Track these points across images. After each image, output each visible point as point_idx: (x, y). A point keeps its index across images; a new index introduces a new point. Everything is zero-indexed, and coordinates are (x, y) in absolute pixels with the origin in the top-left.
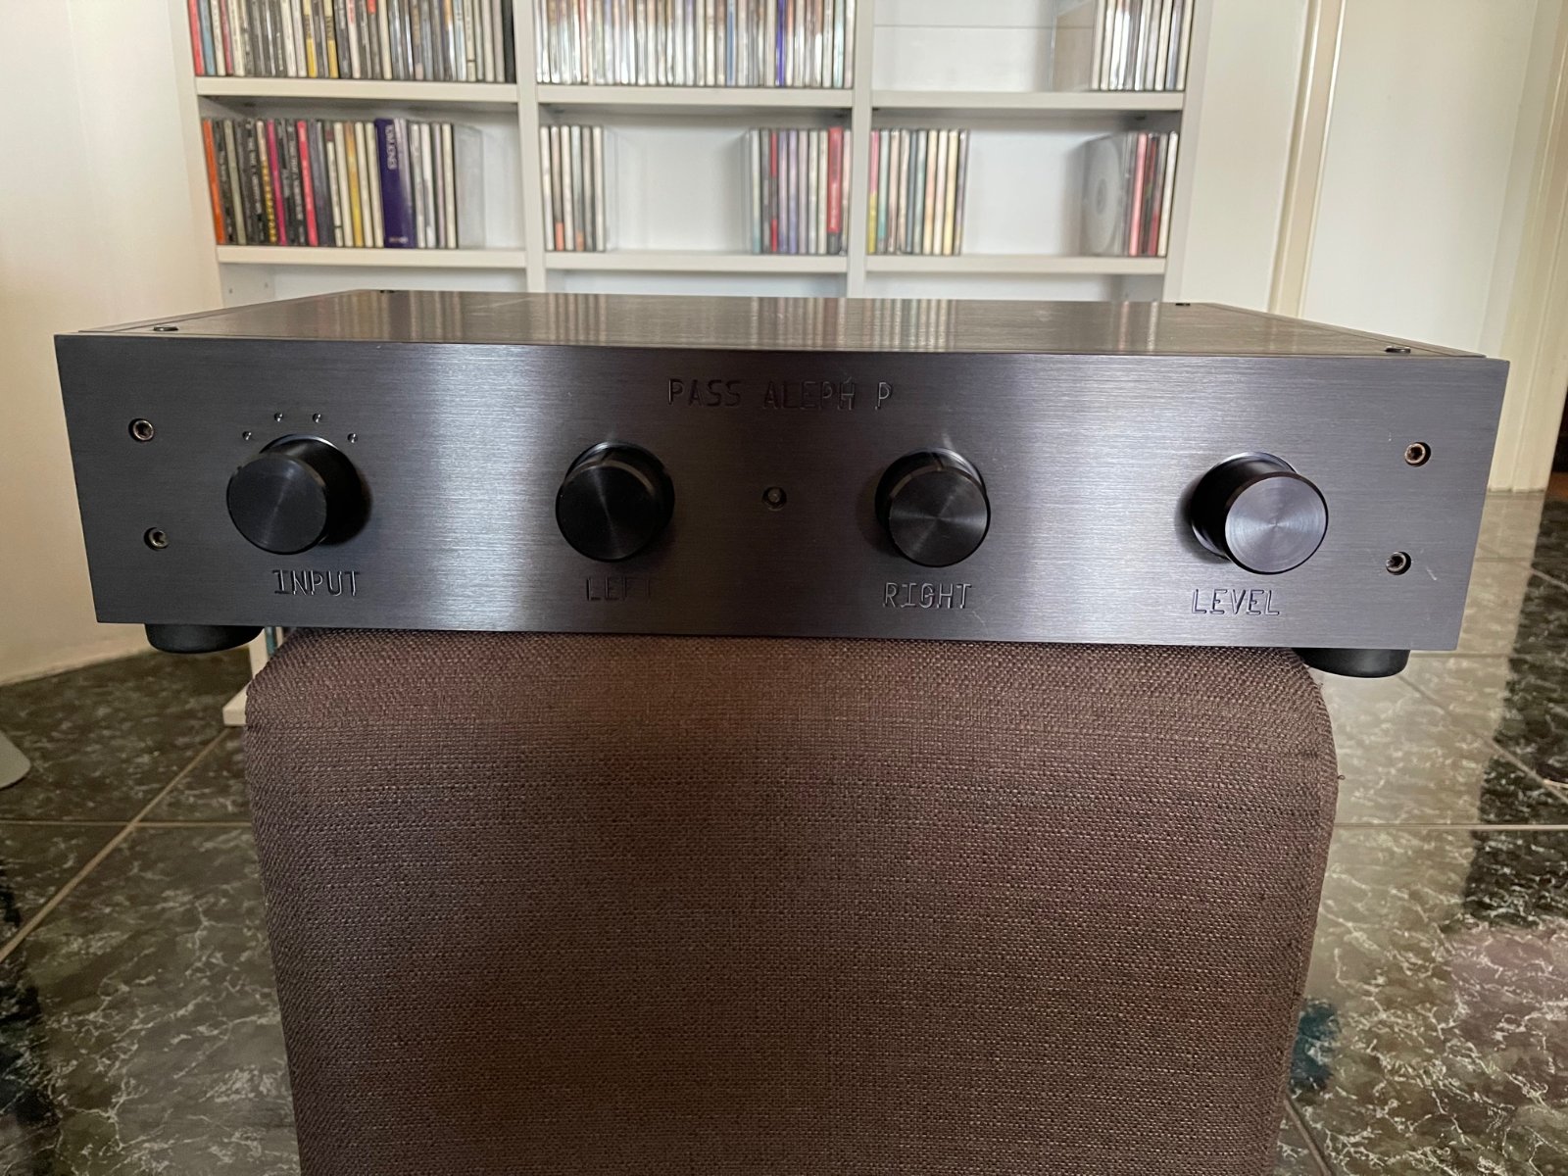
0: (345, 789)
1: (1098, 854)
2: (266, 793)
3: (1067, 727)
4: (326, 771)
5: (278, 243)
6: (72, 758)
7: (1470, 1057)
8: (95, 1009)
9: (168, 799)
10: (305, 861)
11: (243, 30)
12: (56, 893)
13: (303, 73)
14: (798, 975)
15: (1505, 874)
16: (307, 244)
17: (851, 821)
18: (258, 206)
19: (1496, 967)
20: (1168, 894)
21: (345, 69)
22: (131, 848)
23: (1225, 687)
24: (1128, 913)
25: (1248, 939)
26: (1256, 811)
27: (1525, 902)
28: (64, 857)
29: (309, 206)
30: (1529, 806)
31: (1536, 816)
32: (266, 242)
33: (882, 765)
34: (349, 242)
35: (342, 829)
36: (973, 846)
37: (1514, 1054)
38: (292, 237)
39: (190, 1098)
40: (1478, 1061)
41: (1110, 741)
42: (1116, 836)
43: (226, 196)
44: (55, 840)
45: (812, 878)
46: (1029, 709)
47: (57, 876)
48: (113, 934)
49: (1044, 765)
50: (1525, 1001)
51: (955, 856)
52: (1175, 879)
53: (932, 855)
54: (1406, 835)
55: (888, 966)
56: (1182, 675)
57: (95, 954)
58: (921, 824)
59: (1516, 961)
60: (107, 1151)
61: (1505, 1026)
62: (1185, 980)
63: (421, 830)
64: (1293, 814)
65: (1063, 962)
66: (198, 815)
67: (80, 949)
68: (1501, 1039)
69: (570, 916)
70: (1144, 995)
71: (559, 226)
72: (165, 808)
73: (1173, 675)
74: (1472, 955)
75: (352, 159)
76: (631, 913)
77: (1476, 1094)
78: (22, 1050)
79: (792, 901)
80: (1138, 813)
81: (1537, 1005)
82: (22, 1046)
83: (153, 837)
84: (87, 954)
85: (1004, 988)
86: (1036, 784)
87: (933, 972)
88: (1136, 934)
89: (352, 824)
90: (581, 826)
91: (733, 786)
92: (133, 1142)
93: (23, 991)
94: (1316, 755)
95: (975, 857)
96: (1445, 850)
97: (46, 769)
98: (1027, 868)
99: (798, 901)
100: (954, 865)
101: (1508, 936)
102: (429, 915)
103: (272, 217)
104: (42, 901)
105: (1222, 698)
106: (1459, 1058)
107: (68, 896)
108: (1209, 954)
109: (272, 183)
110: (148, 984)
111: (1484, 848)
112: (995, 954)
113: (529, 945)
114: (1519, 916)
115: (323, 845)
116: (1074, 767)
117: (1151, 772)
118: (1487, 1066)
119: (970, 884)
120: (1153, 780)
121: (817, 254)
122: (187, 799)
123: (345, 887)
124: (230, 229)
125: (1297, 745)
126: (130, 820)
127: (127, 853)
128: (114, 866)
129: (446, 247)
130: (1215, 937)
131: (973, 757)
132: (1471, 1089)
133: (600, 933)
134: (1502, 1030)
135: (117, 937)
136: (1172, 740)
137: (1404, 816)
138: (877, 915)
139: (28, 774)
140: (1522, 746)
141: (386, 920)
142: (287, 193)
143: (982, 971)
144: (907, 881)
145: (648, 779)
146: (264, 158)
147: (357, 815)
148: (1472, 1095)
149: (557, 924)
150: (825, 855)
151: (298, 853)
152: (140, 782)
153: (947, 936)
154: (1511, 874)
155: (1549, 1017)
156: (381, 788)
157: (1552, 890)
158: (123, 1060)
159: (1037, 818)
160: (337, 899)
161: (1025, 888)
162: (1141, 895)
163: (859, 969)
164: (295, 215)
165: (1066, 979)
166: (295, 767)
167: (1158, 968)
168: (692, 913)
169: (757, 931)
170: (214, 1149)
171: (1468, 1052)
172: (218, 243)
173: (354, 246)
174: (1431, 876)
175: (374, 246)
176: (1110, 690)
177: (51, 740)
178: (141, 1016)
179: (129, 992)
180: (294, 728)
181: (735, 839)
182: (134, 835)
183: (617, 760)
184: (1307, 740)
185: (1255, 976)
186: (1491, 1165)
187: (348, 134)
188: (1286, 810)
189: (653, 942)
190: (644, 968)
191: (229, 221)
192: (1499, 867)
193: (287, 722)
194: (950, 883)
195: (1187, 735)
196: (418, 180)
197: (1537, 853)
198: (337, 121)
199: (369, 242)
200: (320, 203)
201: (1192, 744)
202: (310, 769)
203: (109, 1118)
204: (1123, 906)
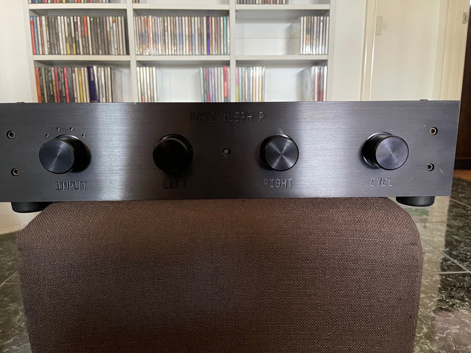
0: (54, 272)
1: (339, 284)
2: (24, 275)
3: (326, 236)
4: (47, 265)
7: (428, 345)
10: (39, 301)
11: (48, 41)
13: (65, 53)
14: (230, 337)
17: (248, 276)
18: (52, 92)
19: (436, 316)
20: (366, 299)
21: (78, 52)
23: (382, 220)
24: (352, 307)
25: (396, 316)
26: (396, 266)
27: (446, 296)
29: (67, 92)
31: (449, 269)
33: (259, 254)
34: (79, 102)
35: (53, 287)
36: (293, 283)
37: (442, 344)
38: (62, 101)
40: (430, 346)
41: (342, 241)
42: (346, 277)
43: (42, 90)
45: (234, 299)
46: (311, 230)
49: (318, 251)
50: (445, 326)
51: (287, 288)
52: (368, 293)
53: (278, 288)
55: (263, 332)
56: (366, 216)
58: (274, 276)
61: (439, 335)
62: (374, 332)
63: (84, 286)
64: (410, 267)
65: (329, 327)
68: (438, 339)
69: (142, 318)
70: (359, 339)
71: (143, 97)
73: (362, 216)
74: (429, 313)
75: (80, 78)
76: (165, 316)
79: (226, 308)
80: (353, 268)
81: (449, 328)
83: (9, 287)
85: (307, 338)
86: (316, 258)
87: (280, 333)
88: (355, 315)
89: (57, 285)
90: (146, 282)
91: (203, 264)
94: (416, 245)
95: (294, 288)
98: (314, 291)
99: (229, 308)
100: (287, 291)
102: (87, 320)
103: (56, 95)
105: (381, 224)
106: (424, 346)
108: (382, 322)
109: (56, 86)
112: (303, 325)
113: (126, 330)
114: (444, 300)
115: (46, 294)
116: (329, 252)
117: (357, 253)
118: (433, 348)
119: (293, 298)
120: (358, 255)
123: (54, 310)
124: (43, 99)
125: (409, 241)
126: (2, 282)
130: (384, 315)
131: (292, 249)
133: (154, 324)
134: (438, 336)
136: (364, 240)
138: (258, 312)
141: (71, 323)
142: (60, 88)
143: (299, 332)
144: (269, 298)
145: (171, 263)
146: (53, 78)
147: (59, 282)
149: (137, 321)
150: (239, 290)
151: (36, 298)
152: (8, 271)
153: (285, 319)
154: (441, 287)
156: (68, 270)
157: (454, 292)
159: (317, 272)
160: (51, 315)
161: (313, 299)
162: (356, 300)
163: (252, 334)
164: (63, 95)
165: (330, 334)
166: (35, 264)
167: (364, 328)
168: (189, 314)
169: (213, 320)
176: (340, 222)
180: (34, 248)
181: (205, 285)
182: (3, 286)
183: (159, 256)
184: (413, 239)
185: (399, 329)
187: (79, 71)
188: (407, 265)
189: (174, 327)
190: (171, 337)
191: (43, 97)
193: (32, 247)
194: (285, 298)
195: (370, 238)
196: (100, 84)
197: (449, 280)
198: (75, 67)
199: (85, 102)
200: (70, 91)
201: (372, 242)
202: (40, 264)
204: (349, 304)
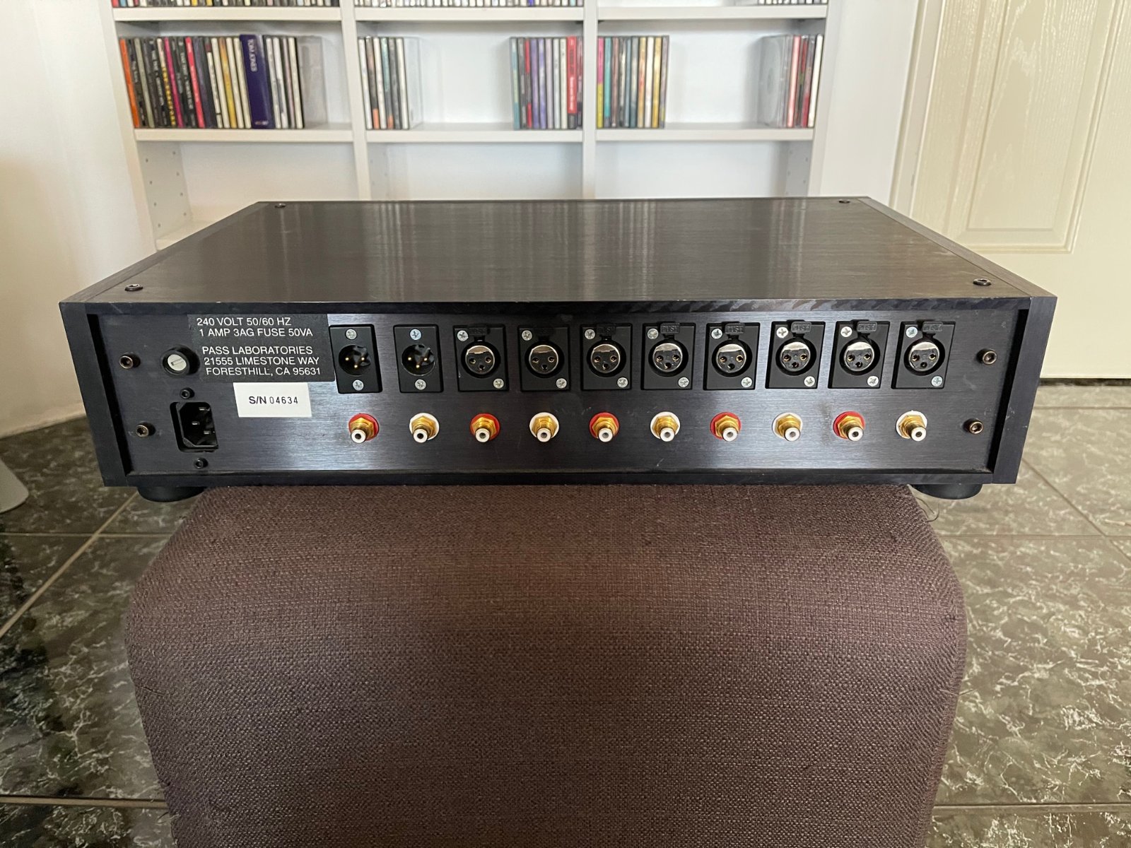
5: (177, 126)
6: (56, 488)
7: (974, 702)
8: (65, 664)
9: (120, 517)
12: (44, 583)
13: (187, 3)
15: (1027, 572)
16: (198, 127)
18: (161, 99)
19: (1006, 639)
21: (217, 0)
22: (92, 553)
27: (1037, 593)
28: (49, 558)
29: (197, 100)
30: (1056, 521)
32: (168, 126)
34: (227, 125)
37: (1006, 701)
38: (186, 120)
39: (126, 724)
40: (980, 705)
44: (44, 546)
47: (44, 572)
48: (80, 613)
50: (1022, 664)
54: (962, 543)
57: (67, 626)
59: (1022, 636)
60: (70, 759)
61: (1004, 681)
66: (139, 529)
67: (57, 623)
68: (999, 690)
71: (375, 111)
72: (117, 524)
74: (991, 630)
75: (225, 65)
77: (974, 728)
78: (17, 692)
81: (1030, 666)
82: (18, 689)
83: (108, 544)
84: (62, 626)
92: (86, 753)
93: (19, 652)
96: (987, 554)
97: (39, 496)
101: (1019, 616)
103: (171, 107)
104: (34, 590)
107: (50, 586)
109: (170, 83)
110: (102, 647)
111: (1016, 553)
118: (985, 709)
121: (561, 129)
122: (133, 517)
124: (143, 117)
126: (93, 533)
127: (90, 556)
128: (83, 564)
129: (296, 128)
132: (971, 724)
134: (1001, 684)
135: (82, 614)
137: (964, 528)
139: (27, 499)
140: (1061, 476)
142: (181, 90)
146: (163, 65)
148: (971, 729)
152: (101, 506)
155: (1037, 675)
158: (83, 699)
164: (188, 106)
170: (138, 758)
171: (974, 699)
172: (135, 127)
173: (231, 128)
174: (974, 573)
175: (245, 128)
177: (43, 474)
178: (96, 668)
179: (89, 652)
182: (96, 543)
186: (975, 777)
187: (221, 47)
191: (142, 111)
192: (1023, 567)
196: (273, 79)
197: (1054, 556)
198: (213, 37)
199: (241, 125)
200: (205, 97)
203: (72, 737)
